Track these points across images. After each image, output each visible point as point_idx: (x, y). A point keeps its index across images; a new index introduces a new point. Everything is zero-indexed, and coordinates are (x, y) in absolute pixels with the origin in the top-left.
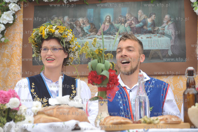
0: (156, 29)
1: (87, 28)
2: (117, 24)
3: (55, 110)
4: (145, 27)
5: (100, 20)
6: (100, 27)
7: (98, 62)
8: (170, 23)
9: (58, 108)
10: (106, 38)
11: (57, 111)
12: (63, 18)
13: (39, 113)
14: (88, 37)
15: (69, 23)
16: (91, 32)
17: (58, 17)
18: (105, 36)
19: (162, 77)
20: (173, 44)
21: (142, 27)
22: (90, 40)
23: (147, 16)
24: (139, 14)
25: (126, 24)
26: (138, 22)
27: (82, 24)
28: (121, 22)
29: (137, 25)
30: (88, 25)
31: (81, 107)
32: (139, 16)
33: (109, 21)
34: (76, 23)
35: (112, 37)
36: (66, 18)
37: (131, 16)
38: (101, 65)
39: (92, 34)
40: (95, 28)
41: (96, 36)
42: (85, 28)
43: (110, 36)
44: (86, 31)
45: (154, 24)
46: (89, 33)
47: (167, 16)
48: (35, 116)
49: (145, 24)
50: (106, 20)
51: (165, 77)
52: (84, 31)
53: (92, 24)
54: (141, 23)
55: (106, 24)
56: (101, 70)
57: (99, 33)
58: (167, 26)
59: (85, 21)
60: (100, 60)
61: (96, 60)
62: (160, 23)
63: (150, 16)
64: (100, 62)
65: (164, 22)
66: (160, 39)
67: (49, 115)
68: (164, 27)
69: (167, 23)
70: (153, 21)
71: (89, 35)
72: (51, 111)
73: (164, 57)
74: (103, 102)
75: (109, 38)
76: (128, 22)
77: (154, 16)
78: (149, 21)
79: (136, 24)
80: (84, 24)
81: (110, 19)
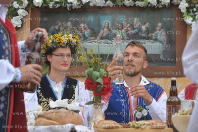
0: (150, 35)
1: (88, 33)
2: (115, 30)
3: (54, 114)
4: (140, 34)
5: (99, 26)
6: (99, 32)
7: (94, 71)
8: (162, 30)
9: (57, 112)
10: (104, 43)
11: (56, 115)
12: (67, 23)
13: (39, 116)
14: (88, 41)
15: (72, 28)
16: (91, 36)
17: (62, 22)
18: (103, 41)
19: (154, 79)
20: (165, 49)
21: (137, 33)
22: (90, 44)
23: (142, 23)
24: (135, 22)
25: (123, 30)
26: (134, 29)
27: (83, 30)
28: (118, 29)
29: (133, 32)
30: (89, 31)
31: (78, 110)
32: (134, 23)
33: (108, 28)
34: (78, 28)
35: (110, 42)
36: (69, 24)
37: (128, 23)
38: (96, 73)
39: (92, 38)
40: (95, 33)
41: (96, 40)
42: (86, 33)
43: (108, 41)
44: (87, 36)
45: (148, 31)
46: (90, 38)
47: (160, 24)
48: (36, 119)
49: (140, 30)
50: (105, 26)
51: (157, 78)
52: (85, 35)
53: (92, 29)
54: (136, 30)
55: (105, 29)
56: (96, 78)
57: (98, 38)
58: (159, 33)
59: (86, 26)
60: (96, 68)
61: (92, 69)
62: (154, 30)
63: (145, 24)
64: (96, 71)
65: (157, 29)
66: (153, 44)
67: (48, 119)
68: (157, 34)
69: (160, 30)
70: (147, 28)
71: (90, 40)
72: (50, 114)
73: (157, 61)
74: (97, 106)
75: (108, 43)
76: (125, 28)
77: (148, 23)
78: (144, 28)
79: (131, 30)
80: (85, 29)
81: (108, 25)
